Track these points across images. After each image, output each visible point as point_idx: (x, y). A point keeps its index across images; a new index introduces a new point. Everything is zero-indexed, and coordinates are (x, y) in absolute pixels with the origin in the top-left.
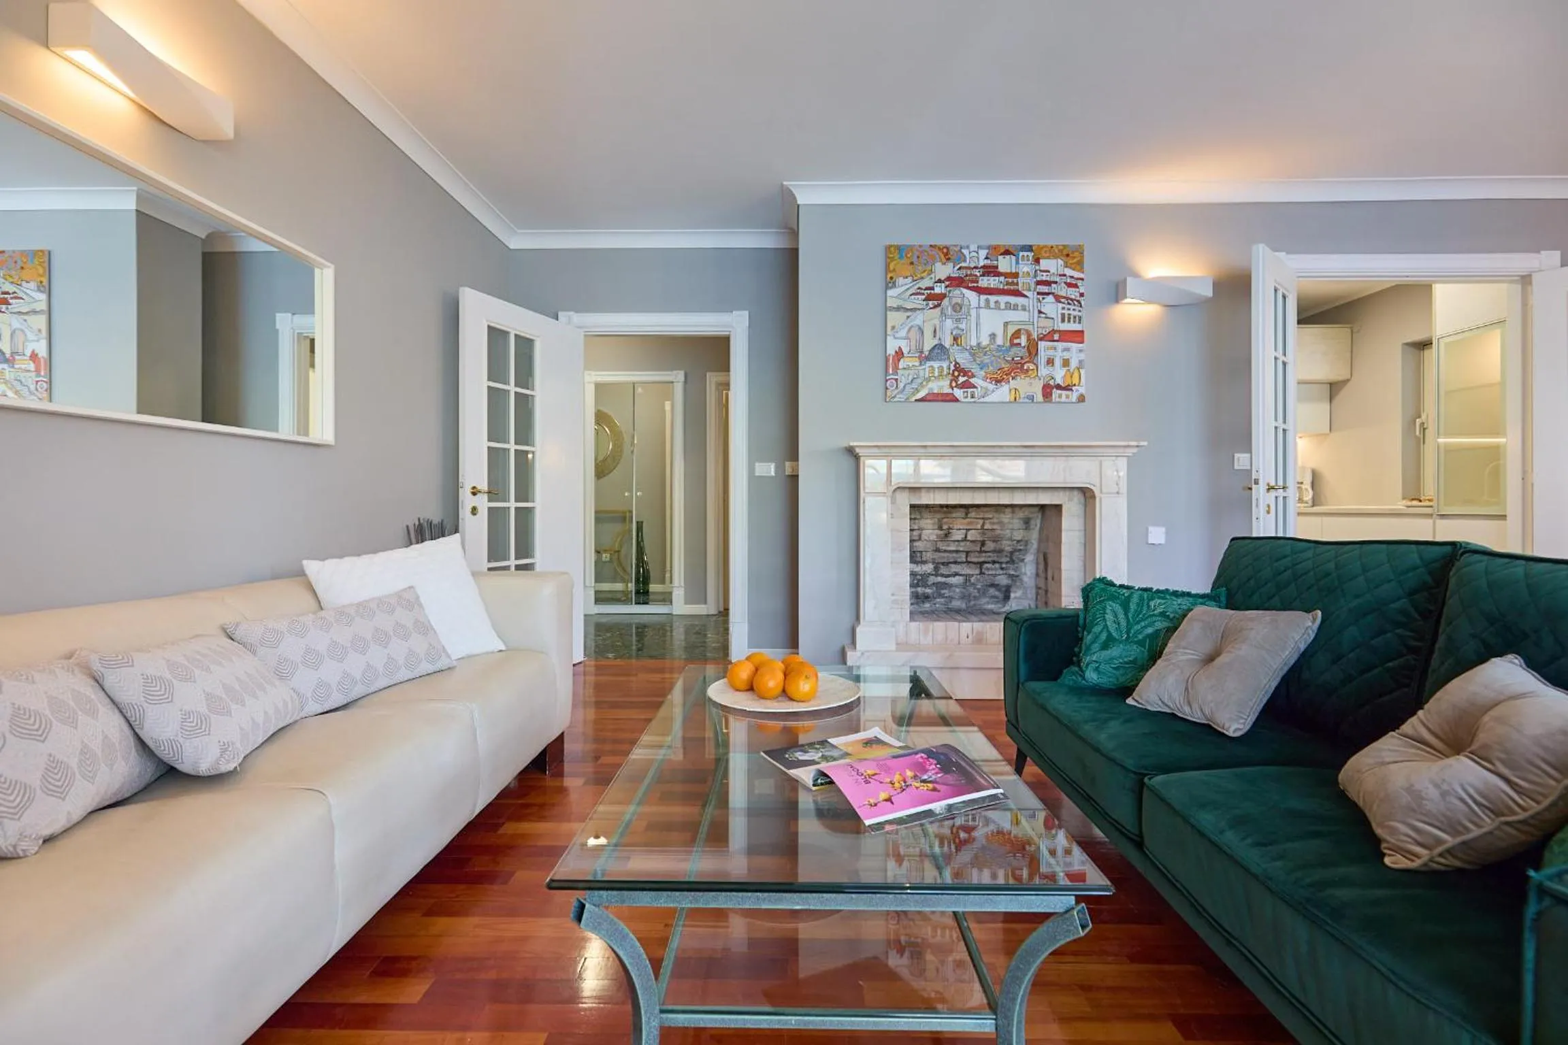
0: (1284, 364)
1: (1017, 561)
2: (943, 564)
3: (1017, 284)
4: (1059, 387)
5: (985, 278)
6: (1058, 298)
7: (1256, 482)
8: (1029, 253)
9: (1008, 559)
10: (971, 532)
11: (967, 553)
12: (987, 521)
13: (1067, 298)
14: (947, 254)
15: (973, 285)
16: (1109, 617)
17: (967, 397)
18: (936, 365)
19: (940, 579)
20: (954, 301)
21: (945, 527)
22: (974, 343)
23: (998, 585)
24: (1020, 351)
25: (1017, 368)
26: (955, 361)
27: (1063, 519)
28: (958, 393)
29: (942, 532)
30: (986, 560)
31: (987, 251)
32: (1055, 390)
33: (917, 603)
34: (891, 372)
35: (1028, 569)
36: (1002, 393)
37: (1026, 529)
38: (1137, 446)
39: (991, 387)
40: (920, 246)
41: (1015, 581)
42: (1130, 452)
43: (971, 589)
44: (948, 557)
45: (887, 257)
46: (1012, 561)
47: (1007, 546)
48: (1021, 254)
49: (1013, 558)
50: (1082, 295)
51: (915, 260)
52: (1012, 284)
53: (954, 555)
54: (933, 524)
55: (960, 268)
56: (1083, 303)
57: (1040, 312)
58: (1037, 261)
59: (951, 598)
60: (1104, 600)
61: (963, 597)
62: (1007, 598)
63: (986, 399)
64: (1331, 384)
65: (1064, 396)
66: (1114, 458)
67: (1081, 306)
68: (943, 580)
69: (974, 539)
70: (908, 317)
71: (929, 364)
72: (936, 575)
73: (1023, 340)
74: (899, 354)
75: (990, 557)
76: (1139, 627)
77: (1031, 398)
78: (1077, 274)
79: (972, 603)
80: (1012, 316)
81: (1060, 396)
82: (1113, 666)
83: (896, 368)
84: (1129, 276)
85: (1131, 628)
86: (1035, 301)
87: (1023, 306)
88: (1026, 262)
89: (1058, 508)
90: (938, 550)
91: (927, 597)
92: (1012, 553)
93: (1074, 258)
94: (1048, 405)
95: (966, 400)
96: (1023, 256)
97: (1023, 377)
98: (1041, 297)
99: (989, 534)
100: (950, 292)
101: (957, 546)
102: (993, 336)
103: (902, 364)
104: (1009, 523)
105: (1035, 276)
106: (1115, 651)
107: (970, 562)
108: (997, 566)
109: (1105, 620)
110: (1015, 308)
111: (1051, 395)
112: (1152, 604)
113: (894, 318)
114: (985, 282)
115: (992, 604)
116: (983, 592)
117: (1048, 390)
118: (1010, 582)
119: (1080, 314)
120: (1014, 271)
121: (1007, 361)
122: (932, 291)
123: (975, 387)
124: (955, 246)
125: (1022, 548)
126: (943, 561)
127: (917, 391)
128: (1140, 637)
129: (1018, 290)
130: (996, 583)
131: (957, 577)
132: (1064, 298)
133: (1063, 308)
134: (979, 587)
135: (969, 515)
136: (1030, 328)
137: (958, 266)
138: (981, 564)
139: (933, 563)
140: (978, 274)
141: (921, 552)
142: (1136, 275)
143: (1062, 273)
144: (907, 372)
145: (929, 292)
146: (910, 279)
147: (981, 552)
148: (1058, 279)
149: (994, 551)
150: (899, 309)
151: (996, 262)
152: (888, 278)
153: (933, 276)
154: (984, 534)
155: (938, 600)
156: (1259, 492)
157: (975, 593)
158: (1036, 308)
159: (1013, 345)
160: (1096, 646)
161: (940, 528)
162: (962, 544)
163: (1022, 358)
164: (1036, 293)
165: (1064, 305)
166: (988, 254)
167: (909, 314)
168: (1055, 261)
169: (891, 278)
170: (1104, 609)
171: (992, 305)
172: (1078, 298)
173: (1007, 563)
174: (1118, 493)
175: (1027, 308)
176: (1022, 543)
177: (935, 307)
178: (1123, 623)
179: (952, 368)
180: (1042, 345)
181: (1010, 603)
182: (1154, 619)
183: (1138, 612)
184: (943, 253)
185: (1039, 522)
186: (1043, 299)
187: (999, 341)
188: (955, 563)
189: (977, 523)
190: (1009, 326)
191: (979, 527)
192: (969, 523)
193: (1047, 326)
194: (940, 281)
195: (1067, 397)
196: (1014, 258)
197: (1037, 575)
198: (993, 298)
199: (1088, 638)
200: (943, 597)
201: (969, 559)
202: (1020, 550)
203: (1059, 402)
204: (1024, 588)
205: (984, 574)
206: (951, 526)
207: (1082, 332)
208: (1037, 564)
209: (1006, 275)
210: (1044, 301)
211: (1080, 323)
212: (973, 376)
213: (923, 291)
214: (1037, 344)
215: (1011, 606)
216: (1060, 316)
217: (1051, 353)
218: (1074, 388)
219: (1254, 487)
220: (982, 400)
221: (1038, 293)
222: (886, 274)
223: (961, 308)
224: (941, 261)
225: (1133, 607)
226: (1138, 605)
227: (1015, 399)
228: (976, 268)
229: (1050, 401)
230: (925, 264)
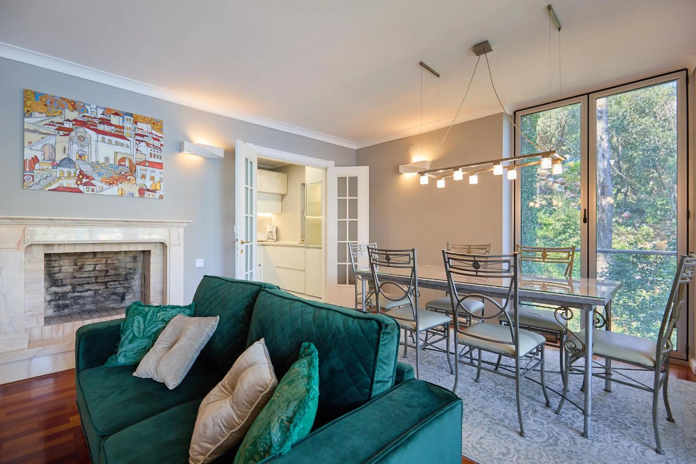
0: (251, 190)
1: (129, 279)
2: (79, 285)
3: (123, 132)
4: (148, 190)
5: (102, 125)
6: (148, 145)
7: (237, 240)
8: (131, 118)
9: (124, 279)
10: (98, 266)
11: (96, 277)
12: (110, 259)
13: (154, 146)
14: (74, 106)
15: (93, 127)
16: (136, 324)
17: (89, 191)
18: (66, 170)
19: (76, 294)
20: (79, 134)
21: (79, 264)
22: (94, 160)
23: (117, 293)
24: (125, 169)
25: (122, 178)
26: (80, 169)
27: (151, 257)
28: (81, 188)
29: (78, 267)
30: (110, 280)
31: (103, 110)
32: (146, 191)
33: (59, 311)
34: (28, 170)
35: (136, 283)
36: (114, 190)
37: (134, 262)
38: (188, 223)
39: (106, 187)
40: (53, 96)
41: (128, 290)
42: (185, 225)
43: (99, 298)
44: (82, 281)
45: (24, 97)
46: (126, 279)
47: (123, 272)
48: (126, 117)
49: (127, 277)
50: (162, 145)
51: (48, 104)
52: (120, 132)
53: (87, 279)
54: (70, 263)
55: (84, 116)
56: (162, 149)
57: (137, 150)
58: (136, 123)
59: (84, 304)
60: (134, 315)
61: (93, 303)
62: (123, 299)
63: (103, 193)
64: (282, 195)
65: (151, 196)
66: (177, 228)
67: (161, 151)
68: (79, 294)
69: (100, 269)
70: (43, 138)
71: (59, 169)
72: (74, 292)
73: (127, 163)
74: (35, 160)
75: (112, 278)
76: (150, 328)
77: (132, 195)
78: (159, 134)
79: (100, 305)
80: (118, 149)
81: (149, 195)
82: (133, 352)
83: (32, 169)
84: (186, 141)
85: (145, 330)
86: (134, 143)
87: (126, 145)
88: (128, 122)
89: (149, 252)
90: (75, 277)
91: (66, 306)
92: (126, 275)
93: (157, 126)
94: (142, 199)
95: (88, 193)
96: (127, 118)
97: (126, 183)
98: (138, 142)
99: (111, 266)
100: (76, 128)
101: (88, 274)
102: (107, 159)
103: (37, 166)
104: (123, 259)
105: (135, 130)
106: (135, 344)
107: (98, 283)
108: (117, 283)
109: (132, 326)
110: (122, 145)
111: (144, 194)
112: (158, 315)
113: (28, 136)
114: (101, 127)
115: (113, 303)
116: (107, 298)
117: (142, 191)
118: (125, 291)
119: (161, 155)
120: (121, 125)
121: (116, 173)
122: (63, 126)
123: (94, 185)
124: (81, 102)
125: (132, 272)
126: (78, 283)
127: (50, 184)
128: (149, 334)
129: (124, 136)
130: (116, 292)
131: (89, 292)
132: (152, 145)
133: (151, 150)
134: (104, 295)
135: (96, 257)
136: (131, 157)
137: (83, 115)
138: (106, 283)
139: (71, 285)
140: (97, 122)
141: (62, 279)
142: (190, 141)
143: (150, 132)
144: (41, 172)
145: (60, 125)
146: (44, 115)
147: (105, 276)
148: (148, 135)
149: (115, 275)
150: (34, 131)
151: (109, 118)
152: (25, 111)
153: (63, 116)
154: (107, 266)
155: (75, 306)
156: (238, 244)
157: (103, 299)
158: (135, 147)
159: (120, 165)
160: (127, 342)
161: (76, 264)
162: (93, 272)
163: (126, 173)
164: (135, 140)
165: (151, 149)
166: (103, 112)
167: (43, 136)
168: (146, 125)
169: (28, 111)
170: (133, 320)
171: (107, 141)
172: (160, 147)
173: (123, 280)
174: (179, 244)
175: (130, 147)
176: (132, 270)
177: (65, 135)
178: (142, 327)
179: (78, 173)
180: (138, 167)
181: (125, 302)
182: (158, 323)
183: (151, 320)
184: (71, 104)
185: (142, 258)
186: (139, 143)
187: (112, 162)
188: (88, 283)
189: (103, 261)
190: (118, 155)
191: (104, 262)
192: (96, 261)
193: (141, 158)
194: (68, 120)
195: (153, 196)
196: (121, 118)
197: (141, 285)
198: (107, 138)
199: (123, 338)
200: (79, 305)
201: (97, 281)
202: (132, 273)
203: (149, 198)
204: (134, 293)
205: (108, 288)
206: (84, 263)
207: (162, 164)
208: (141, 279)
209: (116, 126)
210: (140, 144)
211: (160, 159)
212: (93, 179)
213: (55, 124)
214: (136, 166)
215: (126, 303)
216: (149, 153)
217: (144, 172)
218: (157, 191)
219: (236, 242)
220: (99, 193)
221: (136, 140)
222: (24, 107)
223: (85, 139)
224: (70, 109)
225: (149, 317)
226: (151, 316)
227: (122, 194)
228: (95, 118)
229: (144, 197)
230: (57, 108)
